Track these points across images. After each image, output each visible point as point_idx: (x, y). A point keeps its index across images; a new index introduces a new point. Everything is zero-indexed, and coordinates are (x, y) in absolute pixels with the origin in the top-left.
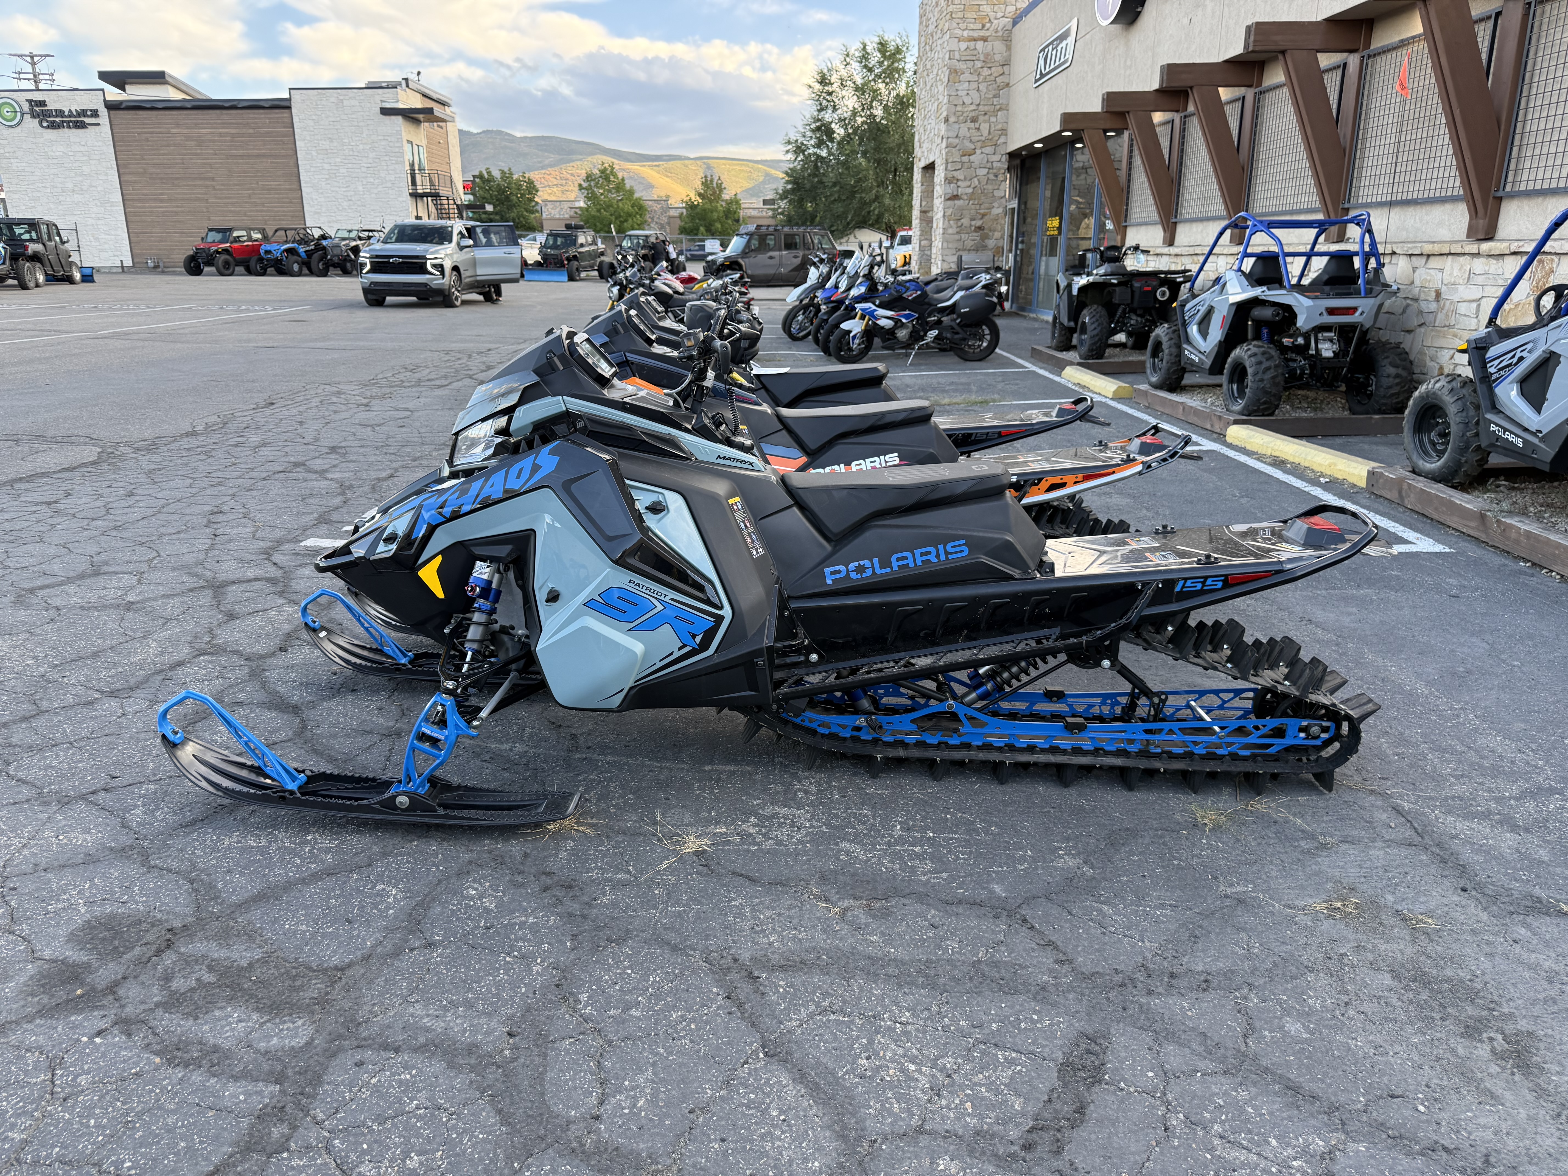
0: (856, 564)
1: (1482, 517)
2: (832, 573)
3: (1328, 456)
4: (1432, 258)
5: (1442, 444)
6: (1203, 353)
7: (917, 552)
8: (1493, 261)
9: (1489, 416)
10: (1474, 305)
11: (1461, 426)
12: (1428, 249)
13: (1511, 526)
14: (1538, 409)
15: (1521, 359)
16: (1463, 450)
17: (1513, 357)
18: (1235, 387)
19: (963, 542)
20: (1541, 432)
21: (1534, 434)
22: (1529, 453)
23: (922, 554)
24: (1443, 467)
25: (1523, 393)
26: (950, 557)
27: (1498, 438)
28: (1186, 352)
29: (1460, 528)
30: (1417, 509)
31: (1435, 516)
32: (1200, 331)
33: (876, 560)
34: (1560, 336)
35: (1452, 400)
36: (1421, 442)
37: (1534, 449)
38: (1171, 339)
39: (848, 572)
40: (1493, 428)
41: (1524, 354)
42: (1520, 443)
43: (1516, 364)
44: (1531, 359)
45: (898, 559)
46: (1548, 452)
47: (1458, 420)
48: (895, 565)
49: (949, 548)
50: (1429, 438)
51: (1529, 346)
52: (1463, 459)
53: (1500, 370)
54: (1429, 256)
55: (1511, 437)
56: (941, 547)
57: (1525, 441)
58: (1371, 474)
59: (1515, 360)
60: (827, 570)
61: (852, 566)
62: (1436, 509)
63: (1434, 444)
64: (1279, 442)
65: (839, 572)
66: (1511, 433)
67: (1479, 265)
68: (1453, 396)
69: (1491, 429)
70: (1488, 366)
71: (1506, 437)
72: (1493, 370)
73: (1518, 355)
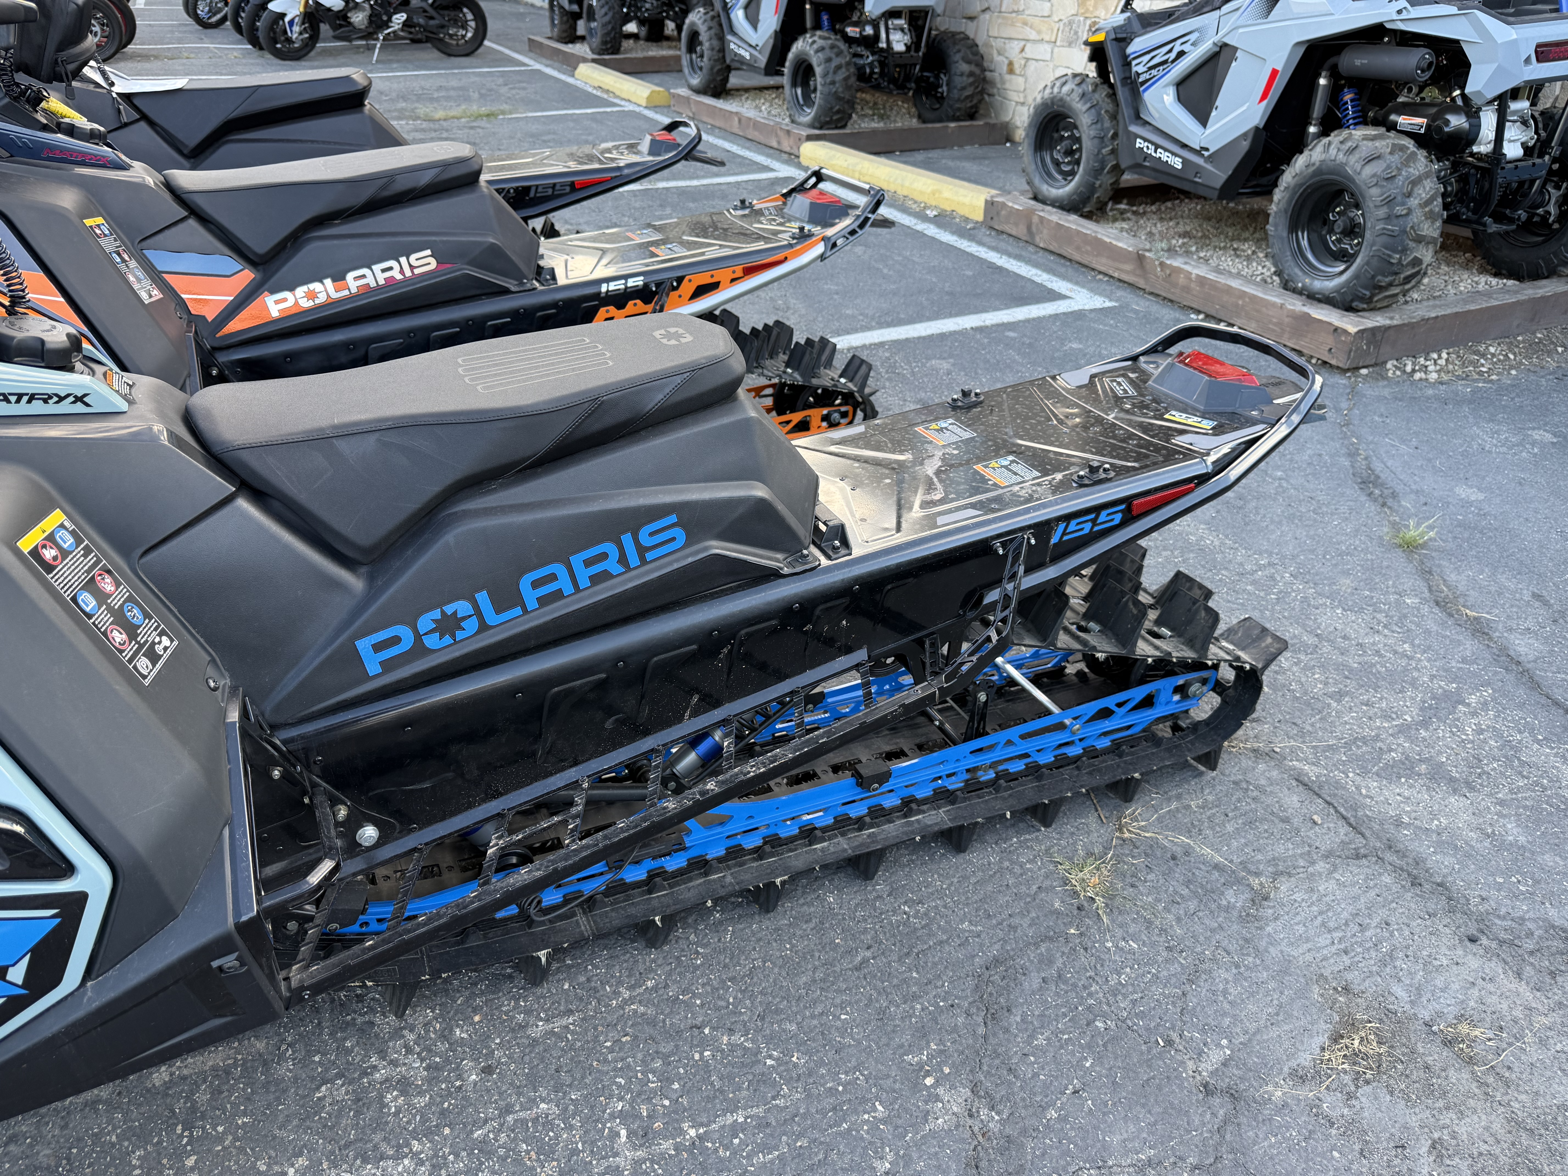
0: (436, 614)
1: (1140, 259)
2: (378, 647)
3: (929, 181)
5: (1069, 163)
6: (754, 48)
7: (577, 560)
9: (1134, 129)
11: (1096, 141)
13: (1178, 270)
14: (1203, 121)
15: (1181, 54)
16: (1097, 172)
17: (1170, 51)
18: (799, 91)
19: (673, 518)
20: (1207, 149)
21: (1198, 152)
22: (1190, 176)
23: (588, 563)
24: (1075, 192)
25: (1180, 99)
26: (649, 556)
27: (1147, 157)
28: (732, 46)
29: (1111, 272)
30: (1051, 248)
31: (1077, 257)
32: (747, 17)
33: (482, 597)
34: (1239, 23)
35: (1085, 108)
36: (1043, 161)
37: (1198, 171)
38: (710, 28)
39: (418, 637)
40: (1139, 143)
41: (1185, 48)
42: (1177, 163)
43: (1173, 61)
44: (1194, 56)
45: (536, 584)
46: (1218, 176)
47: (1093, 133)
48: (531, 597)
49: (645, 539)
50: (1052, 157)
51: (1193, 37)
52: (1098, 183)
53: (1150, 68)
55: (1165, 156)
56: (627, 539)
57: (1185, 162)
58: (990, 205)
59: (1173, 55)
60: (364, 645)
61: (425, 622)
62: (1078, 248)
63: (1057, 164)
64: (866, 164)
65: (395, 640)
66: (1166, 150)
68: (1085, 103)
69: (1138, 145)
70: (1134, 63)
71: (1158, 155)
72: (1140, 69)
73: (1178, 48)
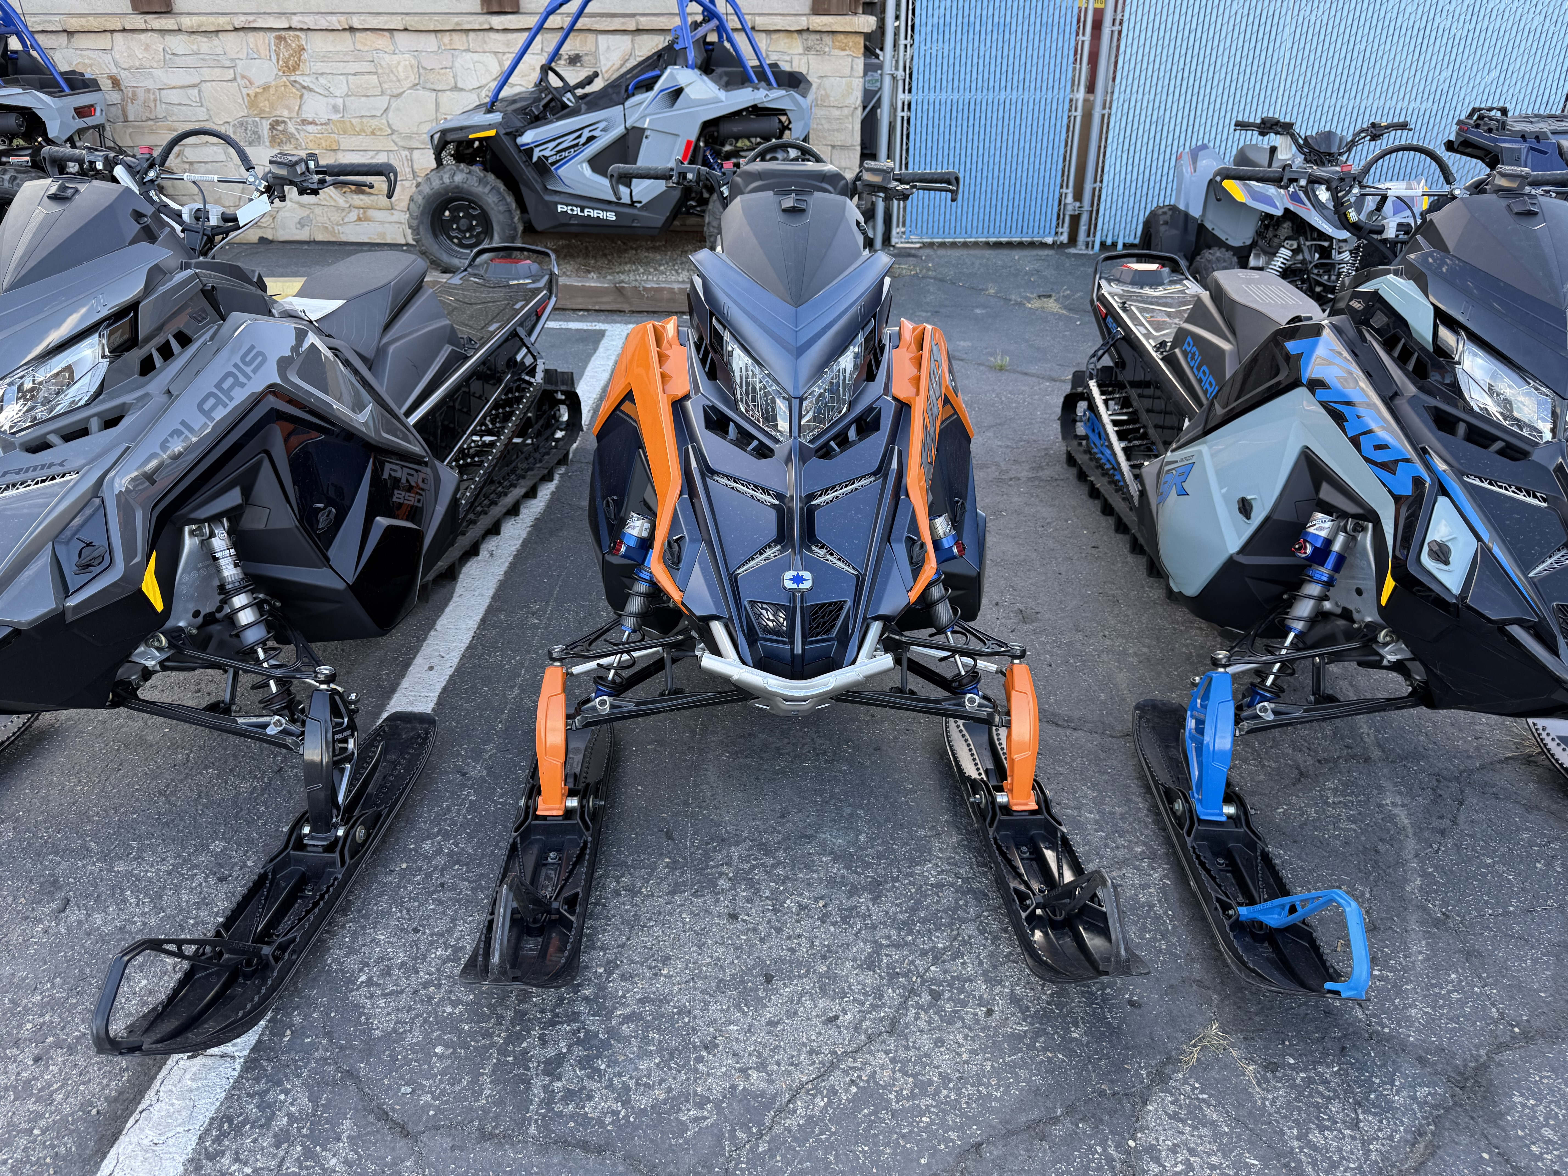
1: (619, 290)
4: (76, 36)
8: (199, 38)
10: (195, 91)
12: (73, 24)
13: (659, 289)
15: (591, 139)
20: (640, 202)
21: (630, 206)
22: (628, 223)
25: (595, 171)
27: (576, 217)
29: (591, 307)
37: (635, 218)
40: (560, 208)
41: (595, 133)
42: (611, 216)
43: (584, 144)
44: (604, 139)
46: (656, 218)
51: (601, 125)
53: (558, 152)
54: (70, 33)
55: (594, 213)
57: (619, 214)
59: (583, 140)
66: (593, 209)
67: (177, 43)
68: (485, 186)
69: (559, 210)
70: (537, 150)
71: (586, 214)
72: (547, 153)
73: (586, 134)
